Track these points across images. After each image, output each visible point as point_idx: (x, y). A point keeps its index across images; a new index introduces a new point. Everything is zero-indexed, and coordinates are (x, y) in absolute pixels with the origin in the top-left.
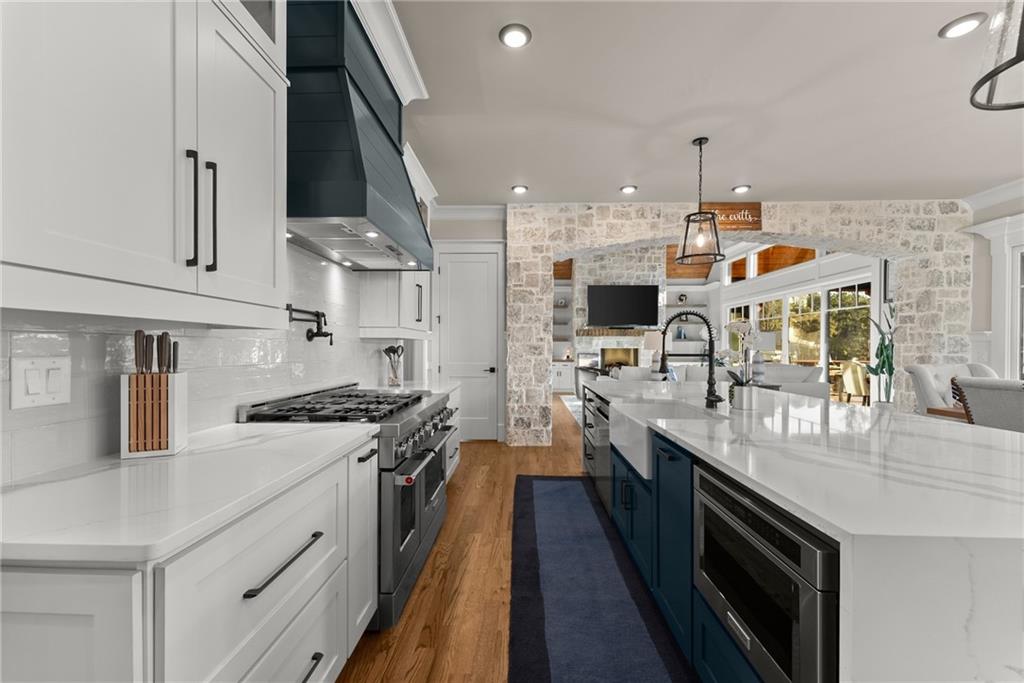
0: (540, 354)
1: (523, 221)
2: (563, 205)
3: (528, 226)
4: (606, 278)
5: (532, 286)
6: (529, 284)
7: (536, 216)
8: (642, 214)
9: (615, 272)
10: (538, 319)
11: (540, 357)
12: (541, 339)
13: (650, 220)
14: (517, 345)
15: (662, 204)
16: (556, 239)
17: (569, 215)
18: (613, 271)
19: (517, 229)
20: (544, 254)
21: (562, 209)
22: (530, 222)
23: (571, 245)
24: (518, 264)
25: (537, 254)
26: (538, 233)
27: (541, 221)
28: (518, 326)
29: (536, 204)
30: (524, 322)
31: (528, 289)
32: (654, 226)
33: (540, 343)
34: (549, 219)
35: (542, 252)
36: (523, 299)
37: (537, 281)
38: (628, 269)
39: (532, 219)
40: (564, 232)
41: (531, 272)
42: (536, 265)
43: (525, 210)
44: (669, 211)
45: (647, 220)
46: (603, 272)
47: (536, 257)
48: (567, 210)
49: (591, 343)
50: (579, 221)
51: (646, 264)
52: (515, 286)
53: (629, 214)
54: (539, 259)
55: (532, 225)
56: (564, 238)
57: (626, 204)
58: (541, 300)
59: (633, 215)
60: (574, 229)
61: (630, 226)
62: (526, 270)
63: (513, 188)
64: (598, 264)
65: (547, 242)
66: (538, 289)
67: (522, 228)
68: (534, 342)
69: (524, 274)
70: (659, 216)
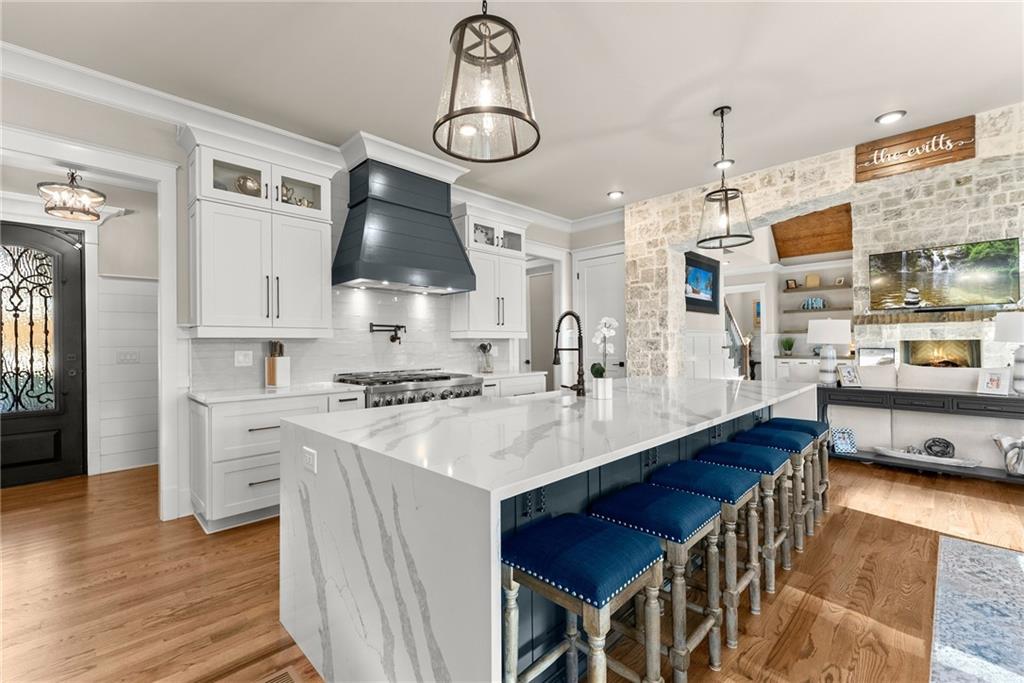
0: (656, 349)
1: (640, 219)
2: (676, 194)
3: (643, 223)
4: (906, 240)
5: (648, 282)
6: (645, 280)
7: (651, 211)
8: (769, 182)
9: (923, 230)
10: (653, 314)
11: (656, 352)
12: (658, 334)
13: (780, 186)
14: (636, 340)
15: (796, 163)
16: (670, 230)
17: (683, 203)
18: (920, 229)
19: (634, 227)
20: (658, 248)
21: (675, 198)
22: (645, 218)
23: (686, 234)
24: (635, 261)
25: (652, 249)
26: (652, 228)
27: (656, 215)
28: (636, 321)
29: (651, 200)
30: (642, 318)
31: (644, 285)
32: (785, 193)
33: (656, 338)
34: (662, 212)
35: (657, 246)
36: (639, 295)
37: (652, 277)
38: (951, 221)
39: (647, 215)
40: (678, 221)
41: (646, 268)
42: (651, 260)
43: (640, 208)
44: (808, 168)
45: (775, 188)
46: (902, 234)
47: (651, 252)
48: (680, 197)
49: (880, 334)
50: (694, 206)
51: (992, 208)
52: (632, 283)
53: (752, 184)
54: (654, 253)
55: (648, 222)
56: (678, 227)
57: (748, 175)
58: (656, 294)
59: (757, 185)
60: (689, 216)
61: (755, 199)
62: (641, 266)
63: (609, 194)
64: (891, 223)
65: (661, 236)
66: (653, 284)
67: (637, 226)
68: (651, 337)
69: (640, 270)
70: (792, 178)
